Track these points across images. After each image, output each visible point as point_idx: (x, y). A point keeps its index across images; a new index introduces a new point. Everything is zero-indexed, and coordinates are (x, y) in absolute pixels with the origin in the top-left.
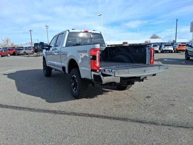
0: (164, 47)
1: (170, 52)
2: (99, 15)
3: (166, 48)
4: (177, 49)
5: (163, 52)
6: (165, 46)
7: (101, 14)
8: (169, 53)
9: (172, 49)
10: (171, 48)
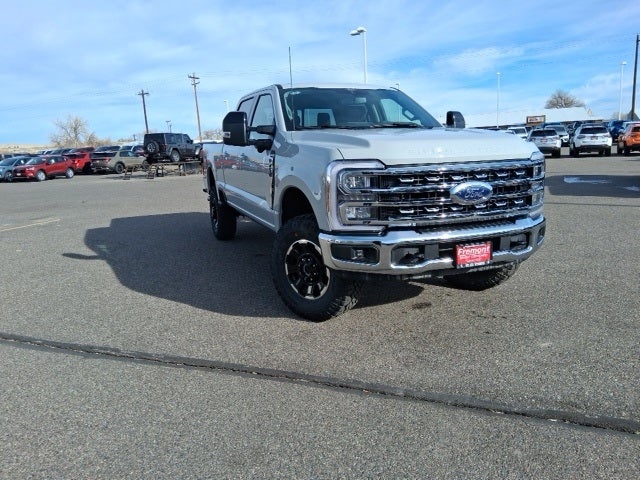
0: (579, 138)
1: (604, 151)
2: (355, 32)
3: (588, 140)
4: (625, 142)
5: (576, 153)
6: (585, 131)
7: (360, 29)
8: (600, 155)
9: (609, 142)
10: (605, 140)
